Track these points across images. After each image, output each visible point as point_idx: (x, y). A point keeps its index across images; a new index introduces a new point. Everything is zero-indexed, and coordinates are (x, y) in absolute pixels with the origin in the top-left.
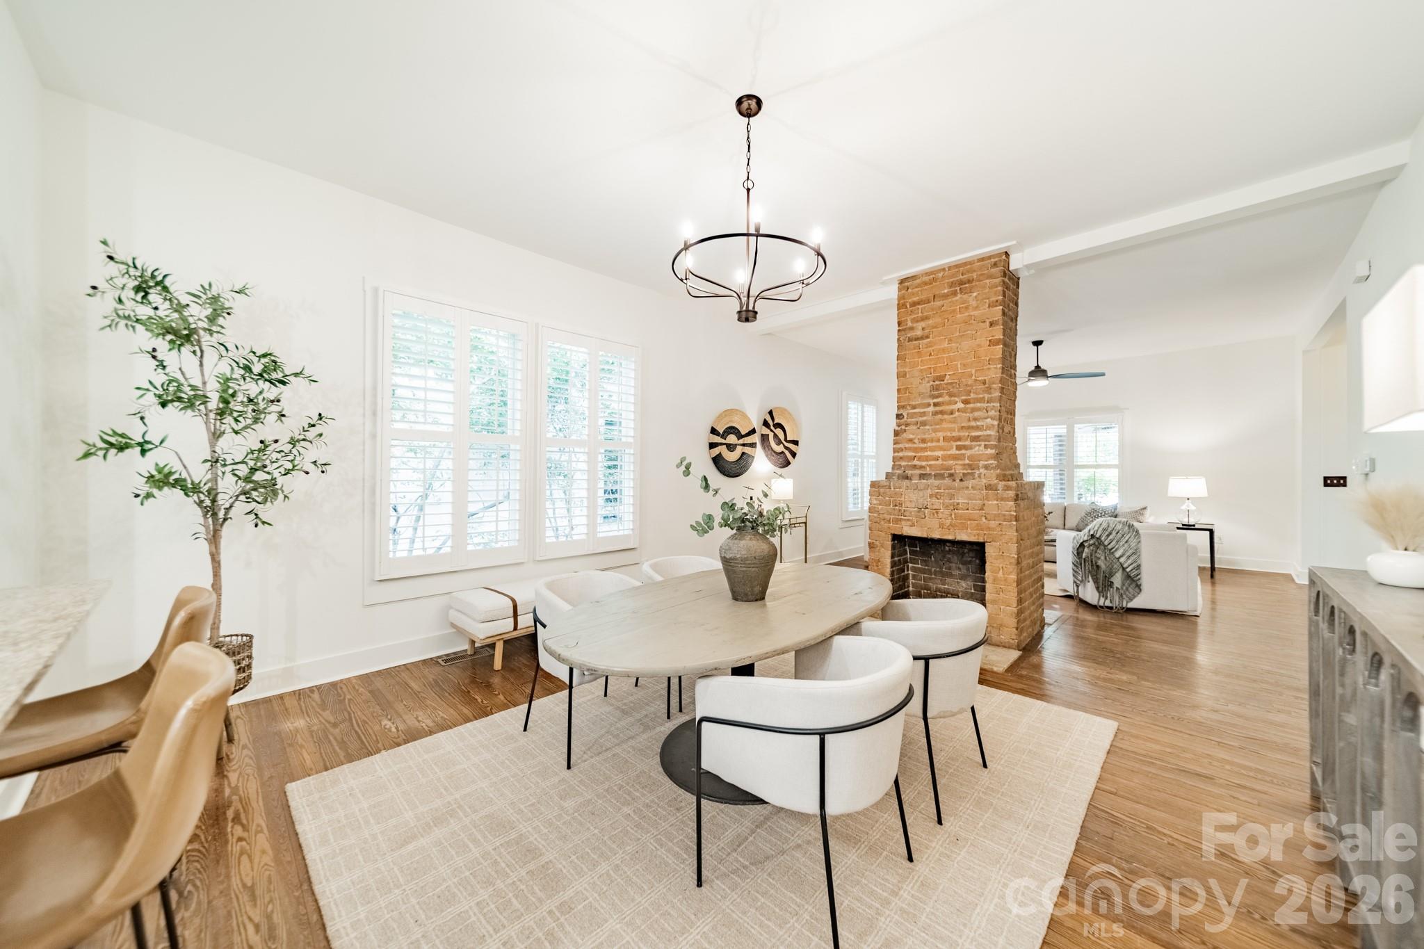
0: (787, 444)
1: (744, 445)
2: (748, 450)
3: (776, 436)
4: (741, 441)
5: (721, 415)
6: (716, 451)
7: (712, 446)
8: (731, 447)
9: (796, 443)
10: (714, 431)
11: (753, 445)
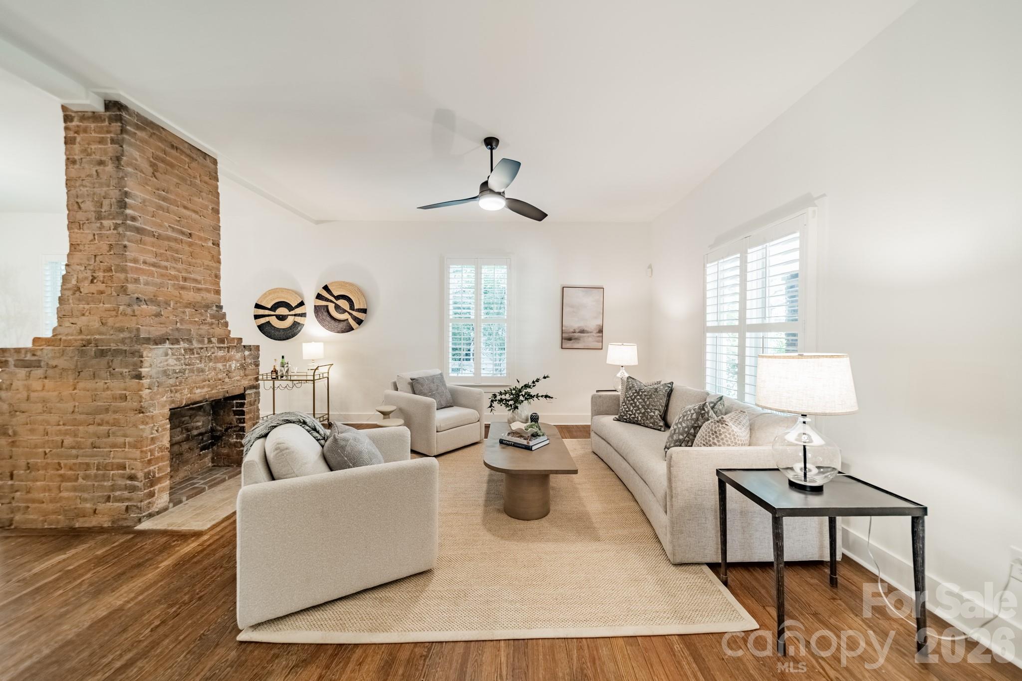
0: (354, 313)
1: (295, 315)
2: (298, 319)
3: (337, 307)
4: (293, 312)
5: (265, 294)
6: (262, 321)
7: (257, 317)
8: (282, 318)
9: (364, 311)
10: (258, 306)
11: (303, 315)
